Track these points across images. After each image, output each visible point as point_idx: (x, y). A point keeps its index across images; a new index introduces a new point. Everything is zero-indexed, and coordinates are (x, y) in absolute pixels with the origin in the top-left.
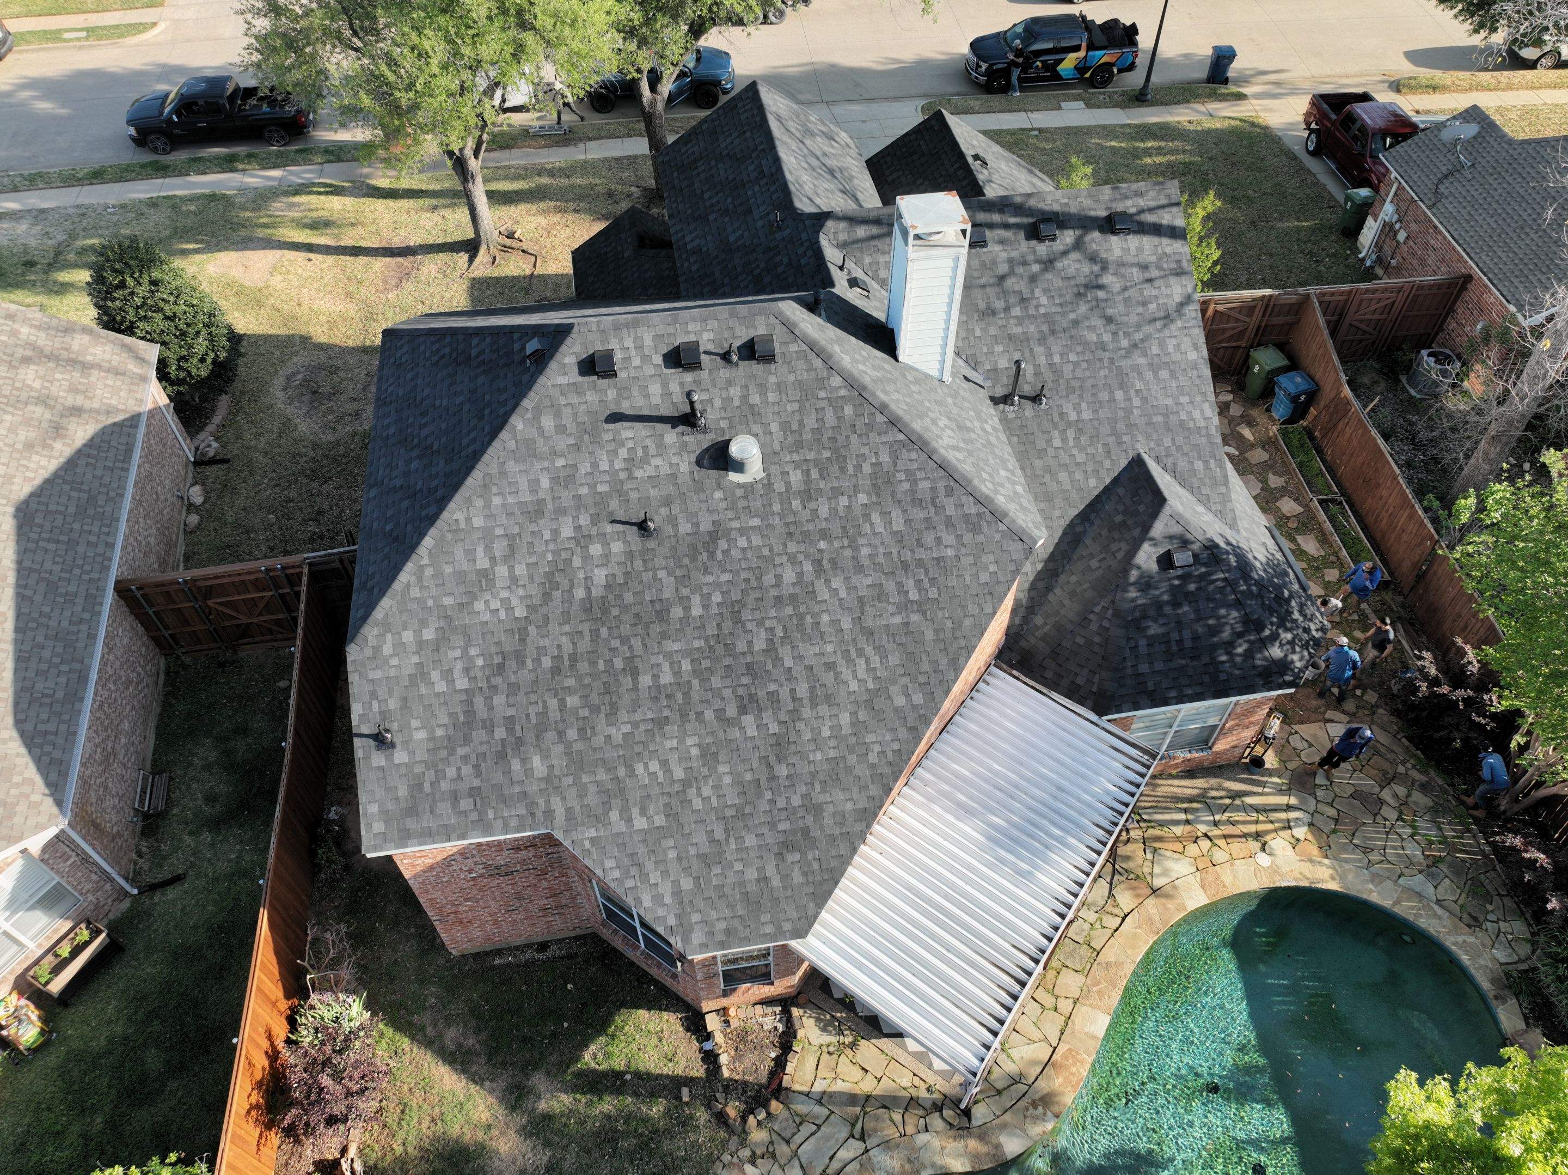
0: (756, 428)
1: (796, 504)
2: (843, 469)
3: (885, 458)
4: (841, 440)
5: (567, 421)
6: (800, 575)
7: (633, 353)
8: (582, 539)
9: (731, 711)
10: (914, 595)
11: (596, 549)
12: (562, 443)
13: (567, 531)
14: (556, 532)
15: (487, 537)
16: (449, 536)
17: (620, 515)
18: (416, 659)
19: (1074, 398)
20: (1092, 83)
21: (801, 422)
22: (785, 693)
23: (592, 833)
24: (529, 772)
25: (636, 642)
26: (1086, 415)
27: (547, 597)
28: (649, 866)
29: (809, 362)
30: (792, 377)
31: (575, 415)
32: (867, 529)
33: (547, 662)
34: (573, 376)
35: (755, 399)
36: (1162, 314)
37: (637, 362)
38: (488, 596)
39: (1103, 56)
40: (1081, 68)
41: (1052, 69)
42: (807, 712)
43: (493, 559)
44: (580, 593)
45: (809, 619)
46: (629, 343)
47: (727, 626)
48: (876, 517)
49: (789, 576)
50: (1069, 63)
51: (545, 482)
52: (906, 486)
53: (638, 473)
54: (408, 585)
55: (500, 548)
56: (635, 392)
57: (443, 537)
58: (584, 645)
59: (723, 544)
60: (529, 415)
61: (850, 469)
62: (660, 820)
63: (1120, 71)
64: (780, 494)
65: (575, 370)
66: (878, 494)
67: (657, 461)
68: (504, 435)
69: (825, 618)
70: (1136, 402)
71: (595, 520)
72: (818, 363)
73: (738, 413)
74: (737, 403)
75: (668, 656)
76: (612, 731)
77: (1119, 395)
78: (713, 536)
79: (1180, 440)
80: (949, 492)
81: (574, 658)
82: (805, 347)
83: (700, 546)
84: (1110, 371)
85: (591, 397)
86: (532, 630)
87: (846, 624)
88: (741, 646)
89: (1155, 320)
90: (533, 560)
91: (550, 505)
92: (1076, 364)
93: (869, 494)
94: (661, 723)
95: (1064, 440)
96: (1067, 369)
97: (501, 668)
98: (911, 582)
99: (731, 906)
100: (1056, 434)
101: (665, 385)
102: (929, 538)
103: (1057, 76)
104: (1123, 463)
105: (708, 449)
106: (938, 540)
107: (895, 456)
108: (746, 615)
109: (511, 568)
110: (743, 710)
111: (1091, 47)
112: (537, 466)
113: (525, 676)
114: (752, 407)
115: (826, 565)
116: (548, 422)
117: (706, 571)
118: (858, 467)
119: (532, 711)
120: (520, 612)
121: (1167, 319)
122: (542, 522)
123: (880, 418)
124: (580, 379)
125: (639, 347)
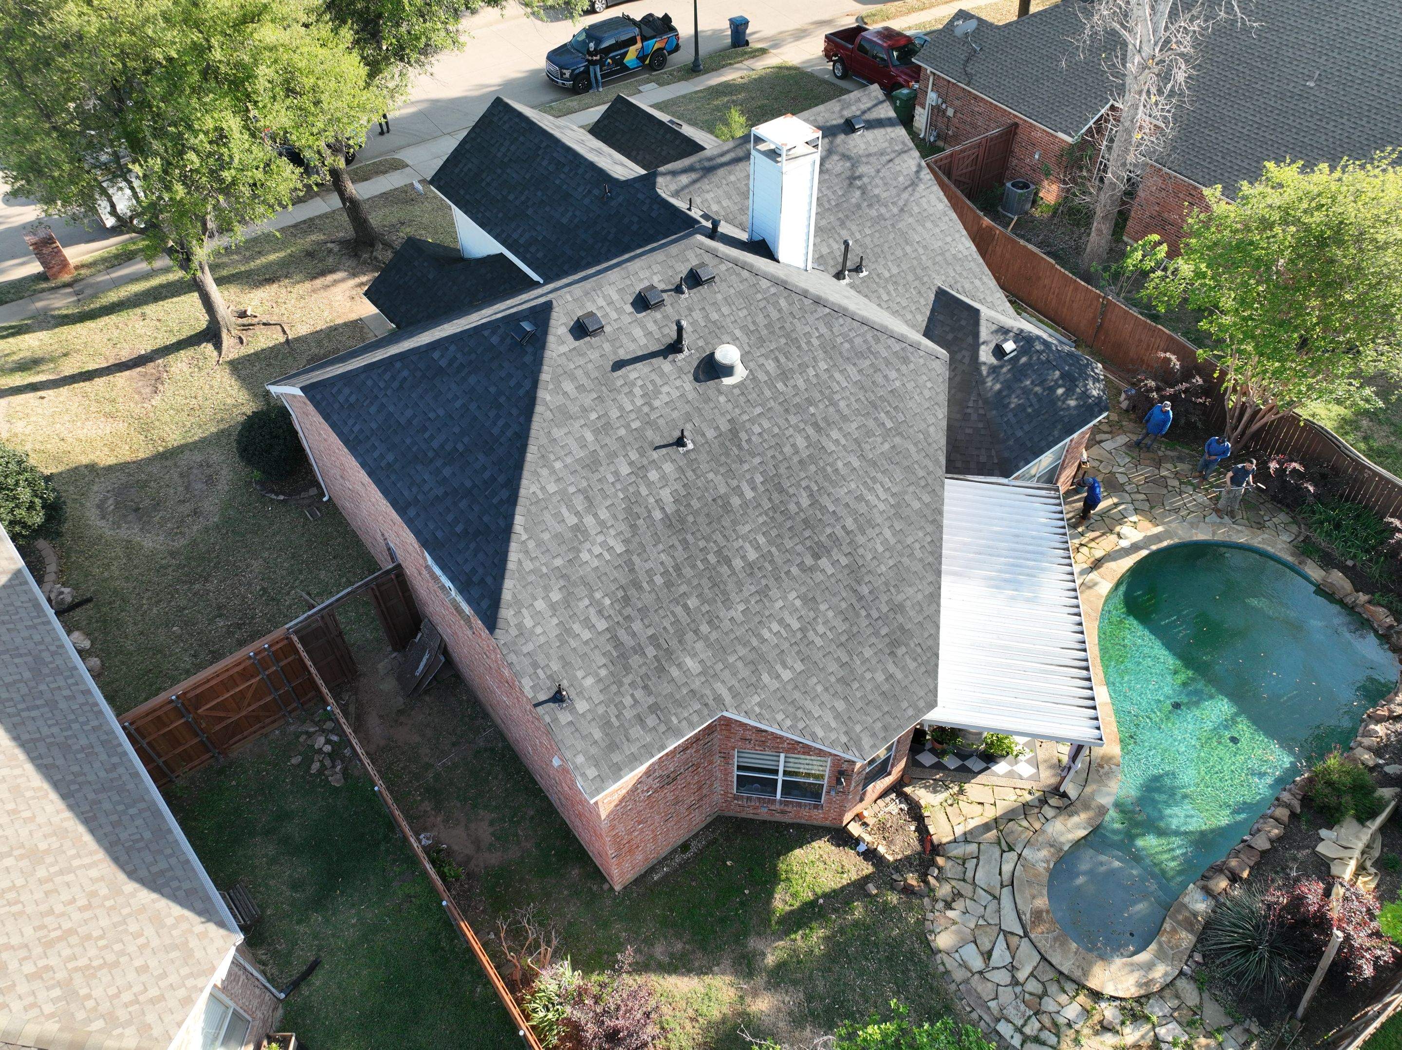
0: (726, 338)
1: (780, 386)
2: (799, 348)
3: (823, 330)
4: (788, 326)
5: (584, 381)
6: (808, 437)
7: (608, 310)
8: (640, 471)
9: (809, 561)
10: (889, 424)
11: (653, 475)
12: (588, 400)
13: (625, 470)
14: (616, 473)
15: (565, 498)
16: (533, 509)
17: (659, 441)
18: (555, 621)
19: (882, 261)
20: (652, 68)
21: (754, 323)
22: (840, 533)
23: (756, 699)
24: (686, 672)
25: (718, 537)
26: (895, 270)
27: (633, 527)
28: (809, 705)
29: (738, 275)
30: (732, 291)
31: (587, 374)
32: (836, 388)
33: (659, 580)
34: (571, 342)
35: (715, 316)
36: (908, 183)
37: (614, 315)
38: (587, 545)
39: (655, 44)
40: (641, 58)
41: (619, 62)
42: (861, 539)
43: (577, 513)
44: (658, 515)
45: (829, 469)
46: (601, 302)
47: (775, 496)
48: (837, 375)
49: (801, 442)
50: (632, 55)
51: (589, 437)
52: (847, 345)
53: (657, 403)
54: (520, 562)
55: (579, 503)
56: (624, 340)
57: (529, 511)
58: (680, 554)
59: (743, 436)
60: (551, 386)
61: (804, 346)
62: (799, 667)
63: (670, 53)
64: (765, 382)
65: (570, 338)
66: (831, 358)
67: (665, 389)
68: (539, 409)
69: (840, 464)
70: (921, 251)
71: (642, 452)
72: (745, 274)
73: (707, 330)
74: (703, 324)
75: (744, 538)
76: (732, 613)
77: (908, 249)
78: (734, 433)
79: (958, 268)
80: (878, 340)
81: (677, 568)
82: (731, 265)
83: (728, 443)
84: (896, 234)
85: (594, 355)
86: (635, 558)
87: (856, 463)
88: (793, 508)
89: (906, 188)
90: (609, 502)
91: (602, 454)
92: (871, 235)
93: (825, 360)
94: (763, 593)
95: (888, 293)
96: (868, 240)
97: (626, 599)
98: (882, 415)
99: (878, 708)
100: (881, 291)
101: (643, 327)
102: (879, 379)
103: (625, 68)
104: (932, 297)
105: (698, 366)
106: (886, 377)
107: (830, 327)
108: (786, 484)
109: (595, 515)
110: (817, 557)
111: (644, 39)
112: (577, 425)
113: (648, 599)
114: (714, 323)
115: (822, 424)
116: (568, 387)
117: (742, 462)
118: (809, 343)
119: (666, 623)
120: (620, 549)
121: (913, 184)
122: (602, 469)
123: (807, 302)
124: (577, 343)
125: (611, 303)
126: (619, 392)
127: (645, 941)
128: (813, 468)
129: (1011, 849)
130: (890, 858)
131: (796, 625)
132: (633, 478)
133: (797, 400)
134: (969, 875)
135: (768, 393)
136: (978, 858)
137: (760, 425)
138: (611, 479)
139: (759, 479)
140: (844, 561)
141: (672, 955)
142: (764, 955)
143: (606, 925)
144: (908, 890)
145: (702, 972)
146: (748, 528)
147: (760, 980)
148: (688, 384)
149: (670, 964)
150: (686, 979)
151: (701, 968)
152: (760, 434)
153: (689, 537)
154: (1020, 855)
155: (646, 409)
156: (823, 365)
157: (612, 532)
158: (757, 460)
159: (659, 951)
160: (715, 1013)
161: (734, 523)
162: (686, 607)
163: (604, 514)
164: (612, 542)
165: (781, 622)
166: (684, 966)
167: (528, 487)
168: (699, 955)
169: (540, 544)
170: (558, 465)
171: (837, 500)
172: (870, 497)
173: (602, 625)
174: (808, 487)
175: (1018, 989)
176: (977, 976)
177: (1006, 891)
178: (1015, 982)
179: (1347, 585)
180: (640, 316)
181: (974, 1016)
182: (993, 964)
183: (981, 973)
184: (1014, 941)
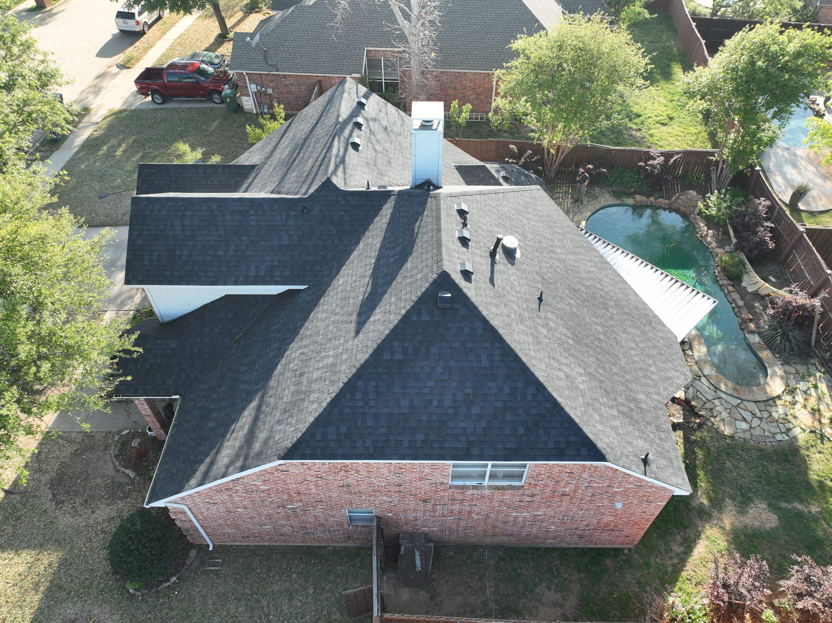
1: (528, 243)
2: (514, 220)
5: (494, 301)
6: (556, 260)
8: (548, 327)
9: (608, 314)
10: (560, 232)
11: (552, 325)
12: (504, 310)
13: (545, 331)
14: (546, 336)
15: (550, 367)
16: (551, 384)
17: (536, 306)
18: (608, 428)
22: (601, 292)
24: (645, 402)
25: (588, 332)
27: (574, 356)
31: (491, 297)
32: (538, 229)
33: (601, 371)
42: (606, 289)
43: (560, 370)
44: (571, 342)
45: (572, 267)
47: (577, 295)
48: (532, 223)
49: (557, 263)
51: (523, 328)
53: (517, 289)
55: (554, 364)
56: (480, 267)
57: (551, 387)
58: (591, 352)
60: (490, 316)
61: (513, 217)
62: (651, 362)
65: (468, 284)
66: (523, 216)
67: (512, 279)
71: (539, 317)
75: (591, 324)
76: (623, 361)
78: (543, 278)
81: (597, 359)
85: (482, 285)
87: (573, 258)
88: (584, 295)
90: (558, 353)
91: (533, 332)
93: (524, 219)
94: (617, 342)
97: (606, 391)
98: (555, 229)
101: (476, 254)
105: (506, 257)
108: (573, 286)
109: (563, 364)
110: (607, 310)
112: (515, 326)
113: (608, 383)
115: (552, 249)
116: (494, 310)
117: (558, 290)
119: (621, 388)
120: (581, 370)
122: (541, 340)
124: (472, 284)
125: (458, 252)
126: (505, 295)
127: (666, 551)
128: (570, 272)
129: (700, 377)
130: (681, 421)
131: (633, 345)
132: (550, 332)
133: (537, 245)
134: (704, 399)
135: (530, 250)
136: (698, 391)
137: (543, 267)
138: (547, 341)
139: (567, 292)
140: (612, 303)
141: (681, 544)
142: (702, 503)
143: (647, 565)
144: (700, 426)
145: (698, 536)
146: (587, 318)
147: (715, 513)
148: (513, 269)
149: (686, 548)
150: (698, 546)
151: (695, 535)
152: (547, 271)
153: (585, 341)
154: (704, 376)
155: (519, 296)
156: (525, 222)
157: (573, 366)
158: (559, 284)
159: (677, 549)
160: (723, 544)
161: (584, 320)
162: (617, 374)
163: (563, 360)
164: (578, 371)
165: (631, 349)
166: (691, 542)
167: (539, 375)
168: (688, 531)
169: (569, 398)
170: (532, 353)
171: (587, 279)
172: (589, 269)
173: (615, 412)
174: (578, 282)
175: (764, 420)
176: (751, 430)
177: (718, 392)
178: (761, 419)
179: (644, 198)
180: (470, 250)
181: (768, 444)
182: (749, 421)
183: (751, 427)
184: (742, 406)
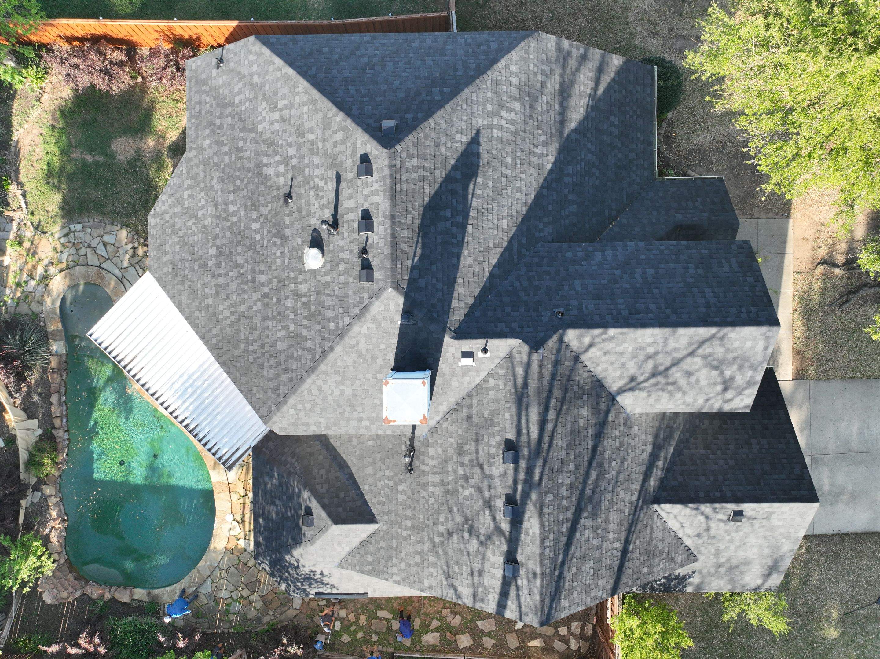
0: (328, 267)
1: (292, 287)
3: (309, 344)
4: (319, 319)
6: (263, 285)
7: (370, 189)
8: (286, 160)
9: (218, 242)
10: (251, 348)
11: (281, 169)
12: (329, 145)
14: (290, 145)
16: (292, 83)
17: (295, 182)
18: (247, 74)
21: (328, 295)
23: (184, 171)
24: (204, 139)
25: (244, 193)
26: (400, 497)
27: (264, 142)
28: (173, 199)
29: (358, 305)
30: (351, 292)
32: (279, 327)
33: (241, 144)
34: (361, 151)
35: (342, 267)
36: (451, 573)
37: (366, 192)
38: (267, 109)
42: (214, 282)
43: (281, 110)
44: (265, 160)
45: (246, 288)
46: (376, 187)
51: (312, 137)
52: (295, 355)
54: (274, 64)
55: (286, 113)
56: (351, 191)
57: (292, 80)
58: (246, 164)
59: (279, 242)
60: (343, 124)
61: (305, 322)
62: (186, 204)
64: (297, 278)
65: (363, 152)
67: (317, 205)
68: (334, 109)
69: (246, 297)
71: (294, 168)
72: (357, 310)
73: (336, 256)
74: (341, 255)
76: (215, 180)
78: (283, 237)
80: (291, 380)
81: (241, 158)
82: (366, 303)
83: (279, 229)
85: (349, 163)
86: (253, 135)
87: (243, 308)
89: (448, 566)
90: (280, 133)
94: (216, 206)
95: (388, 478)
96: (425, 494)
97: (240, 120)
98: (256, 348)
99: (159, 238)
100: (392, 474)
101: (353, 210)
102: (272, 362)
105: (320, 236)
106: (271, 368)
107: (309, 350)
109: (277, 121)
110: (218, 248)
113: (237, 133)
114: (337, 265)
117: (269, 232)
118: (305, 327)
119: (224, 138)
120: (261, 128)
121: (448, 576)
122: (295, 136)
123: (327, 345)
124: (359, 155)
125: (373, 193)
126: (325, 171)
128: (250, 277)
131: (200, 214)
132: (285, 155)
133: (282, 294)
135: (292, 275)
137: (279, 257)
138: (289, 140)
139: (258, 237)
140: (210, 263)
146: (242, 213)
148: (315, 222)
152: (275, 254)
153: (250, 174)
155: (312, 183)
156: (292, 327)
157: (268, 127)
158: (265, 242)
161: (246, 208)
162: (225, 154)
163: (277, 126)
164: (265, 124)
165: (203, 207)
167: (303, 84)
169: (278, 80)
170: (305, 109)
171: (232, 281)
172: (226, 304)
173: (237, 101)
174: (243, 267)
175: (86, 245)
176: (102, 234)
177: (120, 276)
178: (89, 246)
179: (118, 596)
180: (360, 210)
181: (91, 220)
182: (101, 244)
183: (102, 236)
184: (102, 261)
